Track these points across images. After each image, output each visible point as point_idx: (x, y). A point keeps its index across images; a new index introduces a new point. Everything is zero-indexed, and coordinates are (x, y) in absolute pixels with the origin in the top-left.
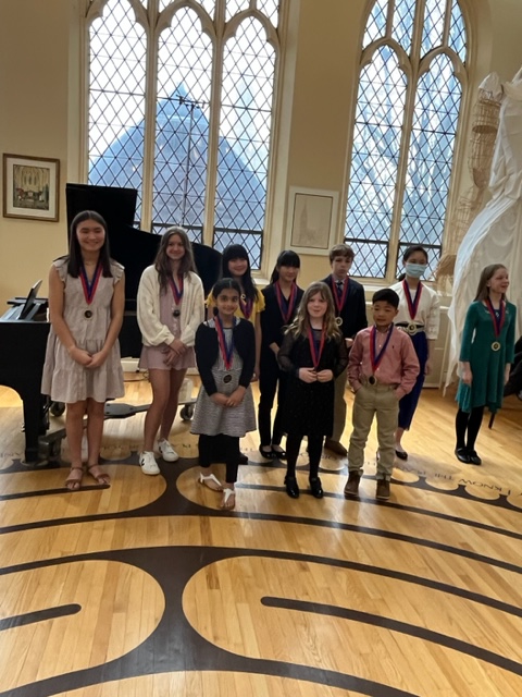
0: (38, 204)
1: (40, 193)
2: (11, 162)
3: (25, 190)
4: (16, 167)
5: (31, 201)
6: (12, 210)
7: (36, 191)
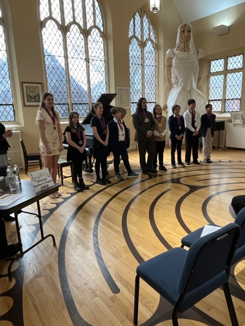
0: (36, 100)
1: (36, 96)
2: (25, 85)
3: (31, 95)
4: (27, 87)
5: (33, 99)
6: (27, 104)
7: (35, 95)
